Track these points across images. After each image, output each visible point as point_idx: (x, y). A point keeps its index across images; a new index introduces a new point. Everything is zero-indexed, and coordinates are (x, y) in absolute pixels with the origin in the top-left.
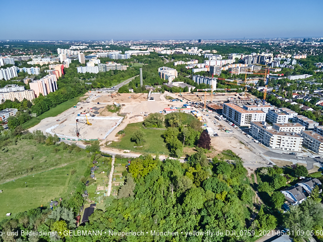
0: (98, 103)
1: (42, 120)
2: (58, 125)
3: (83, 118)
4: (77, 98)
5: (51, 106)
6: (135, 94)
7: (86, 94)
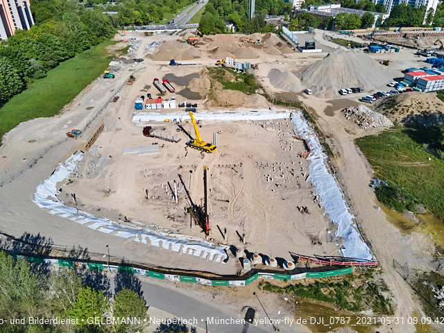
0: (172, 63)
1: (6, 136)
2: (78, 157)
3: (160, 118)
4: (99, 48)
5: (30, 75)
6: (242, 35)
7: (117, 37)
